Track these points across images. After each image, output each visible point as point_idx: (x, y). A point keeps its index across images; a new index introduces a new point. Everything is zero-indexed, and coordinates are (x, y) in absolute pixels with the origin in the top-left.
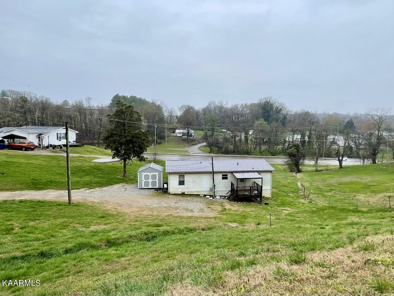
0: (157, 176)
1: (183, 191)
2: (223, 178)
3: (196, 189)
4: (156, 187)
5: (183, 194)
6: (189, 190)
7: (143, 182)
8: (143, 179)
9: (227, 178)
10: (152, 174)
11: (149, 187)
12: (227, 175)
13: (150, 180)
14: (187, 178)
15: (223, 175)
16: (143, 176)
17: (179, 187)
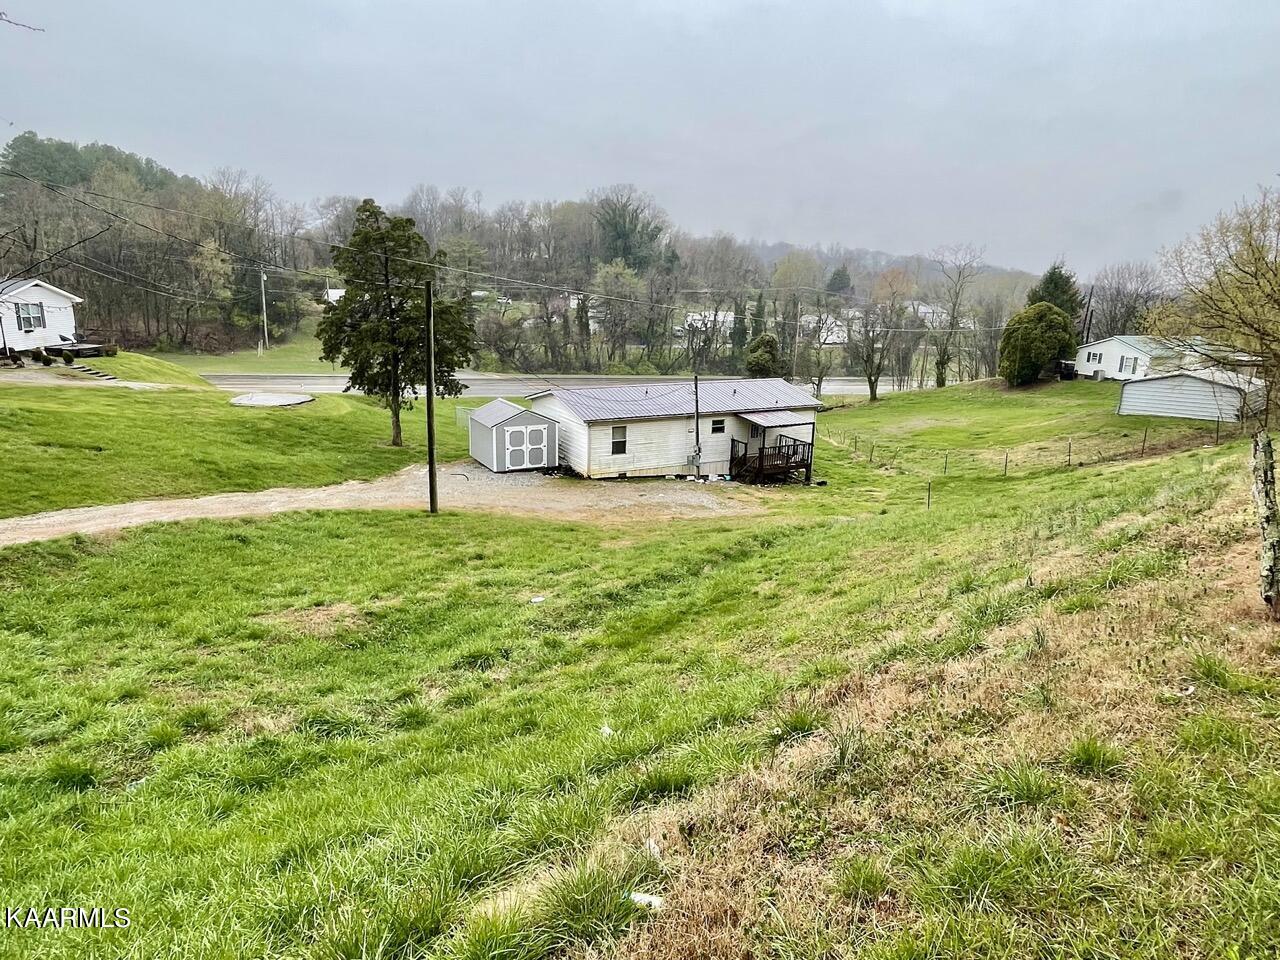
0: (545, 433)
1: (622, 470)
2: (715, 430)
3: (653, 463)
4: (541, 465)
5: (622, 477)
6: (638, 466)
7: (508, 453)
8: (508, 445)
9: (721, 430)
10: (531, 428)
11: (524, 467)
12: (722, 422)
13: (526, 447)
14: (633, 435)
15: (714, 423)
16: (507, 435)
17: (614, 460)
